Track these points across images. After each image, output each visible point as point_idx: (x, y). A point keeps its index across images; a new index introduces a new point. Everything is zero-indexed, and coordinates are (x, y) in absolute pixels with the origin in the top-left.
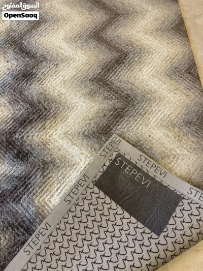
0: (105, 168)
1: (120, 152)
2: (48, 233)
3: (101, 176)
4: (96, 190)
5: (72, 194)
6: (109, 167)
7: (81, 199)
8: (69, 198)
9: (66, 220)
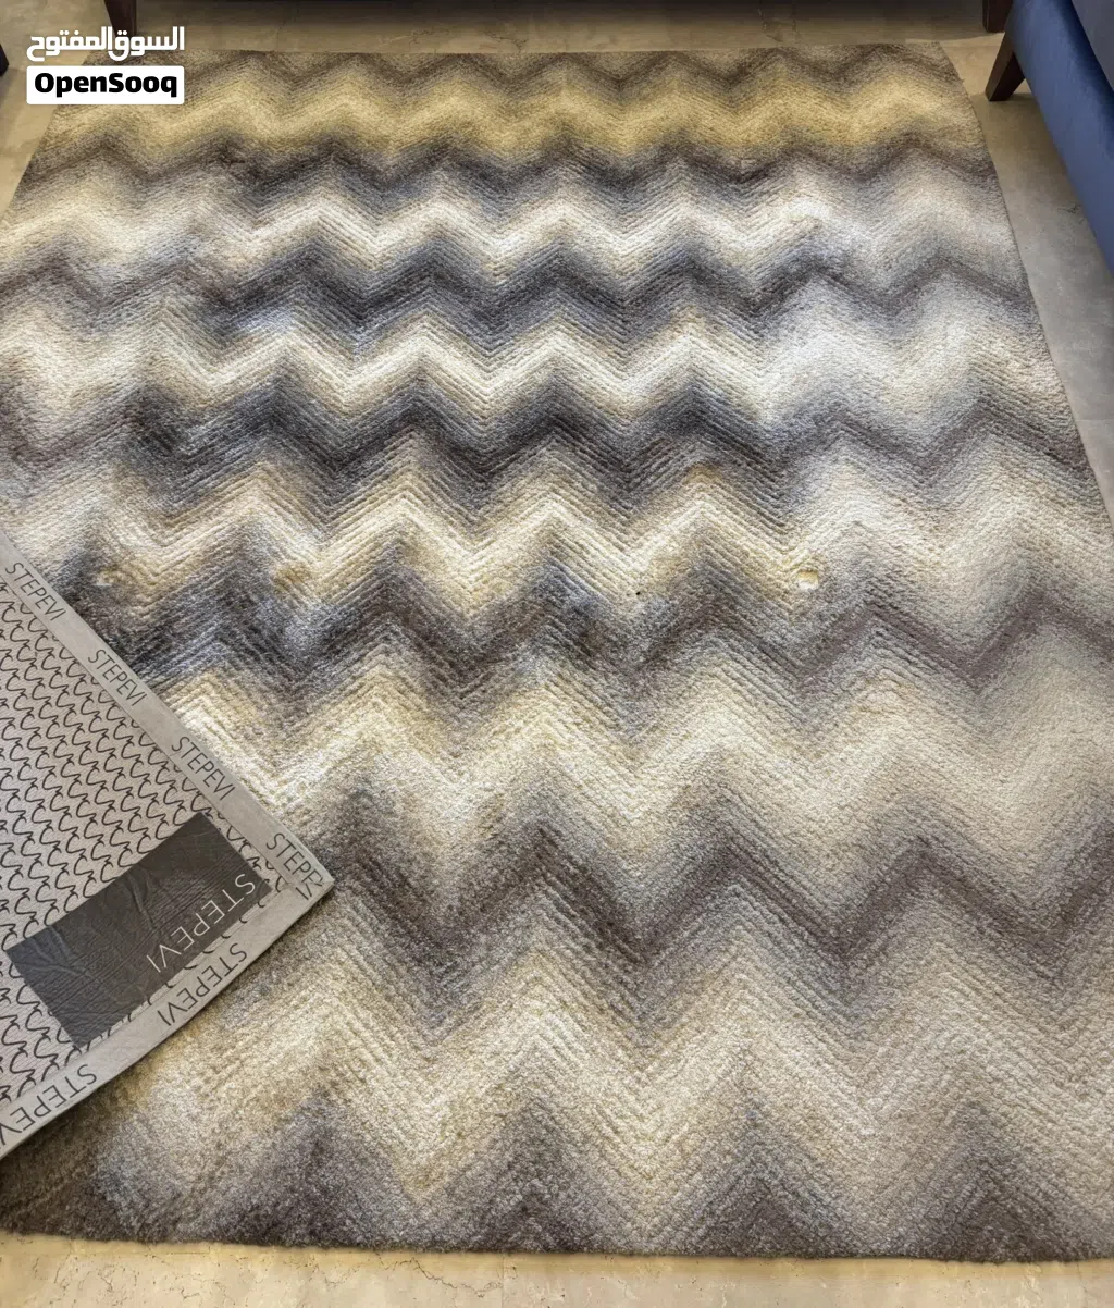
0: (237, 845)
1: (274, 892)
2: (119, 699)
3: (217, 832)
4: (186, 816)
5: (195, 753)
6: (237, 855)
7: (174, 775)
8: (187, 746)
9: (135, 740)
